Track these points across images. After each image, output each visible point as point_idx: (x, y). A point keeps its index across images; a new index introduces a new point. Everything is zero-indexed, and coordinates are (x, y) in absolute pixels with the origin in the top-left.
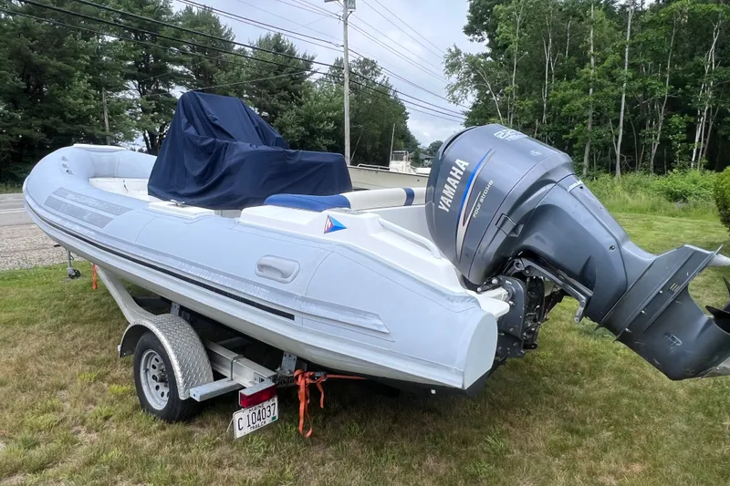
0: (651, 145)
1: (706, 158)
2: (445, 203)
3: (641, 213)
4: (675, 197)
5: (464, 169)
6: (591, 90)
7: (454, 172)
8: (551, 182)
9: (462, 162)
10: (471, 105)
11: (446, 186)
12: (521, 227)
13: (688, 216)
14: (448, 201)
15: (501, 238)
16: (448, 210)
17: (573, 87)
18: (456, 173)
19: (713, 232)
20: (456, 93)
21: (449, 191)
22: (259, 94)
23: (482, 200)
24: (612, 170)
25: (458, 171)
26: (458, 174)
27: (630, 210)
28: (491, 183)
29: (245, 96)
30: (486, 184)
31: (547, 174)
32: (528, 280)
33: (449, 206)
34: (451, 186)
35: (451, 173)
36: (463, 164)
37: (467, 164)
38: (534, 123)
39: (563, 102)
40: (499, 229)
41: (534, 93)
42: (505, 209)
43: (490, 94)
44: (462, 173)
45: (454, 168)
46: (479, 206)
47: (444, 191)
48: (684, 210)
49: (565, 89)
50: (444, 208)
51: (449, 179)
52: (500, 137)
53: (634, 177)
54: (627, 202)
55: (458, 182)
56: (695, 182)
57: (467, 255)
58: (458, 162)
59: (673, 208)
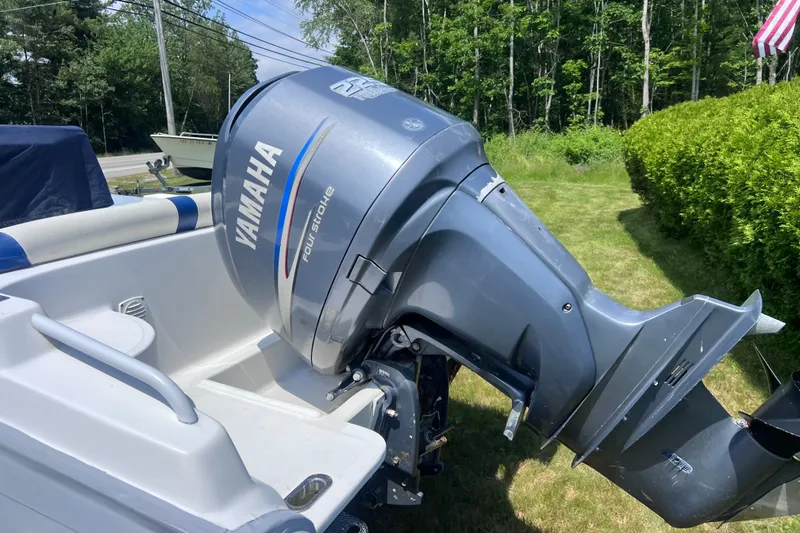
0: (544, 96)
1: (602, 110)
2: (248, 232)
3: (541, 179)
4: (574, 158)
5: (273, 163)
6: (476, 30)
7: (255, 168)
8: (445, 184)
9: (268, 147)
10: (335, 49)
11: (244, 198)
12: (397, 276)
13: (590, 180)
14: (251, 229)
15: (360, 300)
16: (253, 247)
17: (456, 26)
18: (259, 170)
19: (619, 199)
20: (316, 34)
21: (250, 208)
22: (30, 33)
23: (315, 228)
24: (504, 127)
25: (262, 167)
26: (264, 174)
27: (530, 176)
28: (330, 191)
29: (10, 34)
30: (320, 194)
31: (439, 168)
32: (419, 360)
33: (255, 238)
34: (252, 197)
35: (250, 170)
36: (268, 151)
37: (279, 152)
38: (412, 71)
39: (446, 44)
40: (356, 283)
41: (412, 34)
42: (363, 245)
43: (357, 35)
44: (270, 172)
45: (253, 160)
46: (311, 238)
47: (242, 209)
48: (586, 174)
49: (447, 29)
50: (246, 241)
51: (247, 184)
52: (343, 92)
53: (528, 136)
54: (525, 167)
55: (265, 191)
56: (596, 140)
57: (303, 322)
58: (260, 147)
59: (575, 171)
